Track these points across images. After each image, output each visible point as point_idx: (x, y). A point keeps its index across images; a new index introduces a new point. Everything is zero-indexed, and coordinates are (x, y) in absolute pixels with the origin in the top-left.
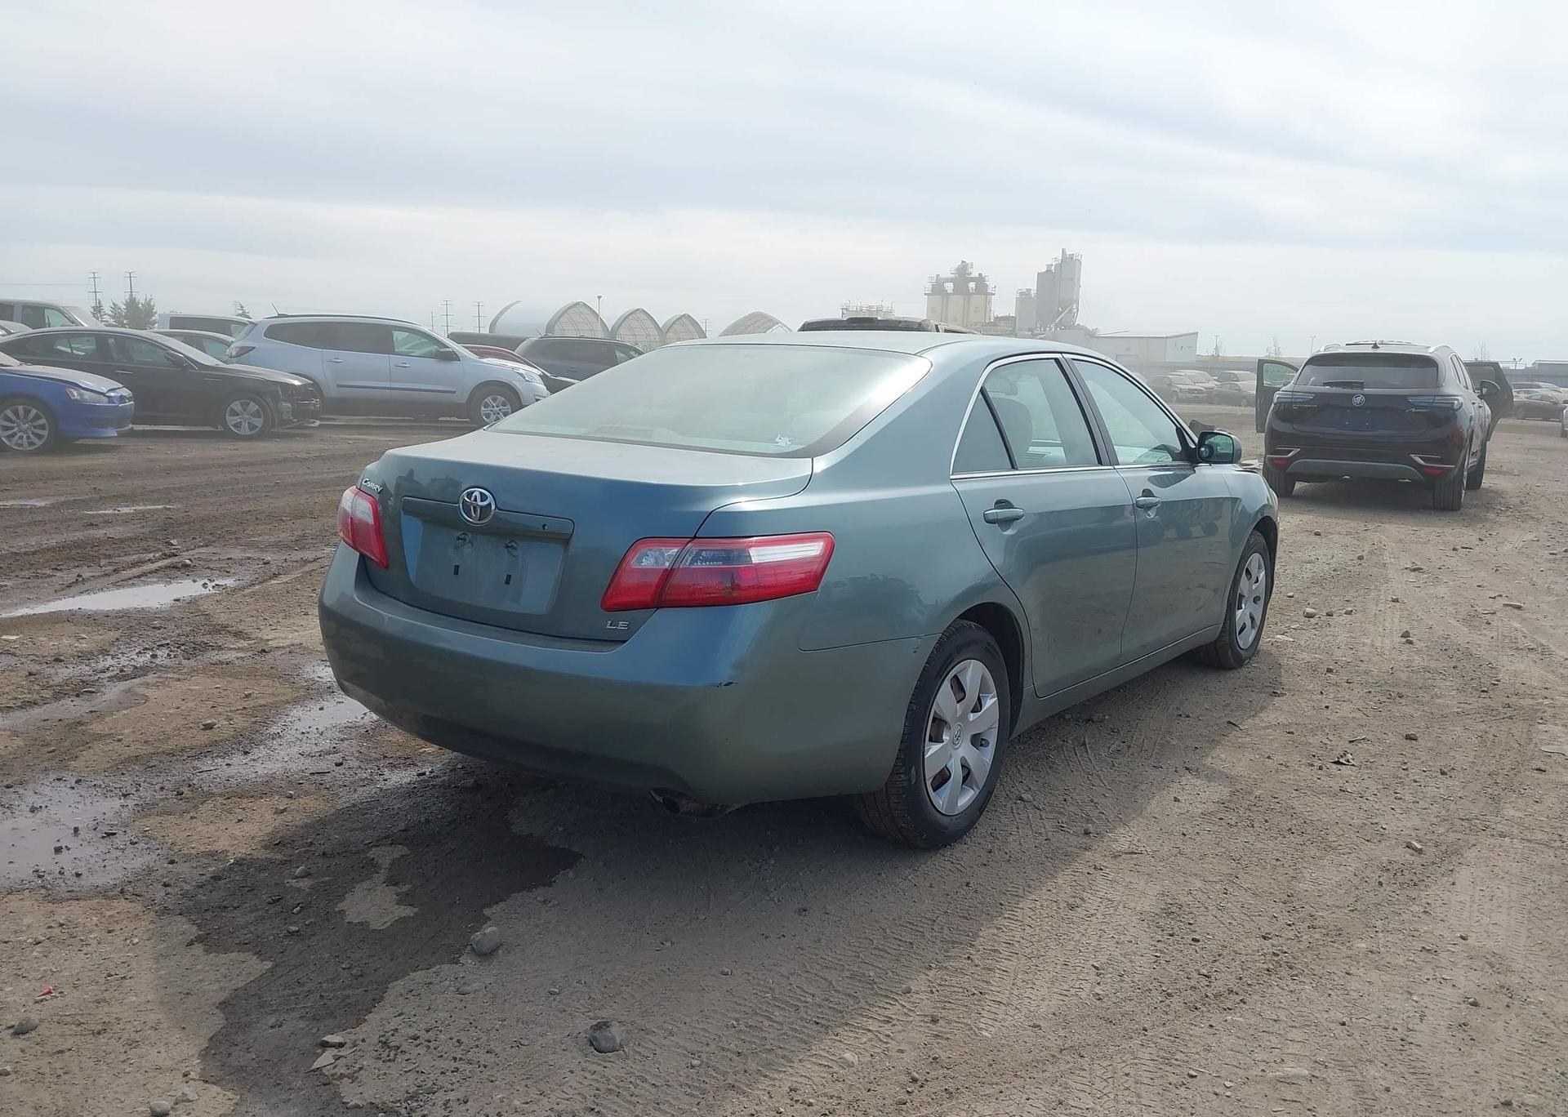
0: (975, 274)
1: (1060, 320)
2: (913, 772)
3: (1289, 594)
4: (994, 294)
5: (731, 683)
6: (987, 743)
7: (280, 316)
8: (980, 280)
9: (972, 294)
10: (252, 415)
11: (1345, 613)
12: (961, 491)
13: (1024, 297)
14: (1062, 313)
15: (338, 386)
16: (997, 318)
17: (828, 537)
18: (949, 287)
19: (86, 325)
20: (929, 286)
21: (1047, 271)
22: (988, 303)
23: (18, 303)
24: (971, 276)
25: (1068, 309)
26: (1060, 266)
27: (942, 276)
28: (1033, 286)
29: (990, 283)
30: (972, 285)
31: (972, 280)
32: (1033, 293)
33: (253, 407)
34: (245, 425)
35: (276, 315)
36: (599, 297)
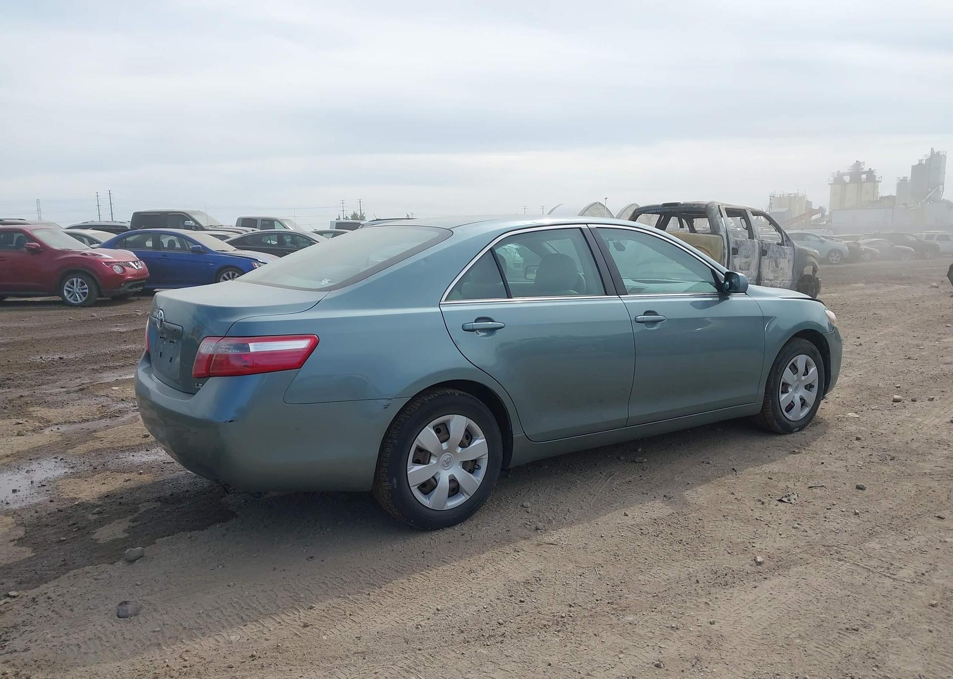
0: (866, 169)
1: (930, 197)
2: (395, 481)
3: (897, 386)
4: (881, 182)
5: (233, 421)
6: (479, 468)
8: (870, 174)
9: (864, 182)
11: (928, 400)
12: (444, 312)
13: (902, 184)
14: (931, 192)
16: (882, 198)
17: (315, 338)
18: (847, 179)
19: (292, 229)
20: (832, 179)
21: (919, 164)
22: (875, 188)
23: (259, 218)
24: (863, 170)
25: (935, 190)
26: (929, 160)
27: (841, 172)
28: (908, 175)
29: (878, 174)
30: (864, 176)
31: (864, 173)
32: (909, 178)
36: (606, 199)
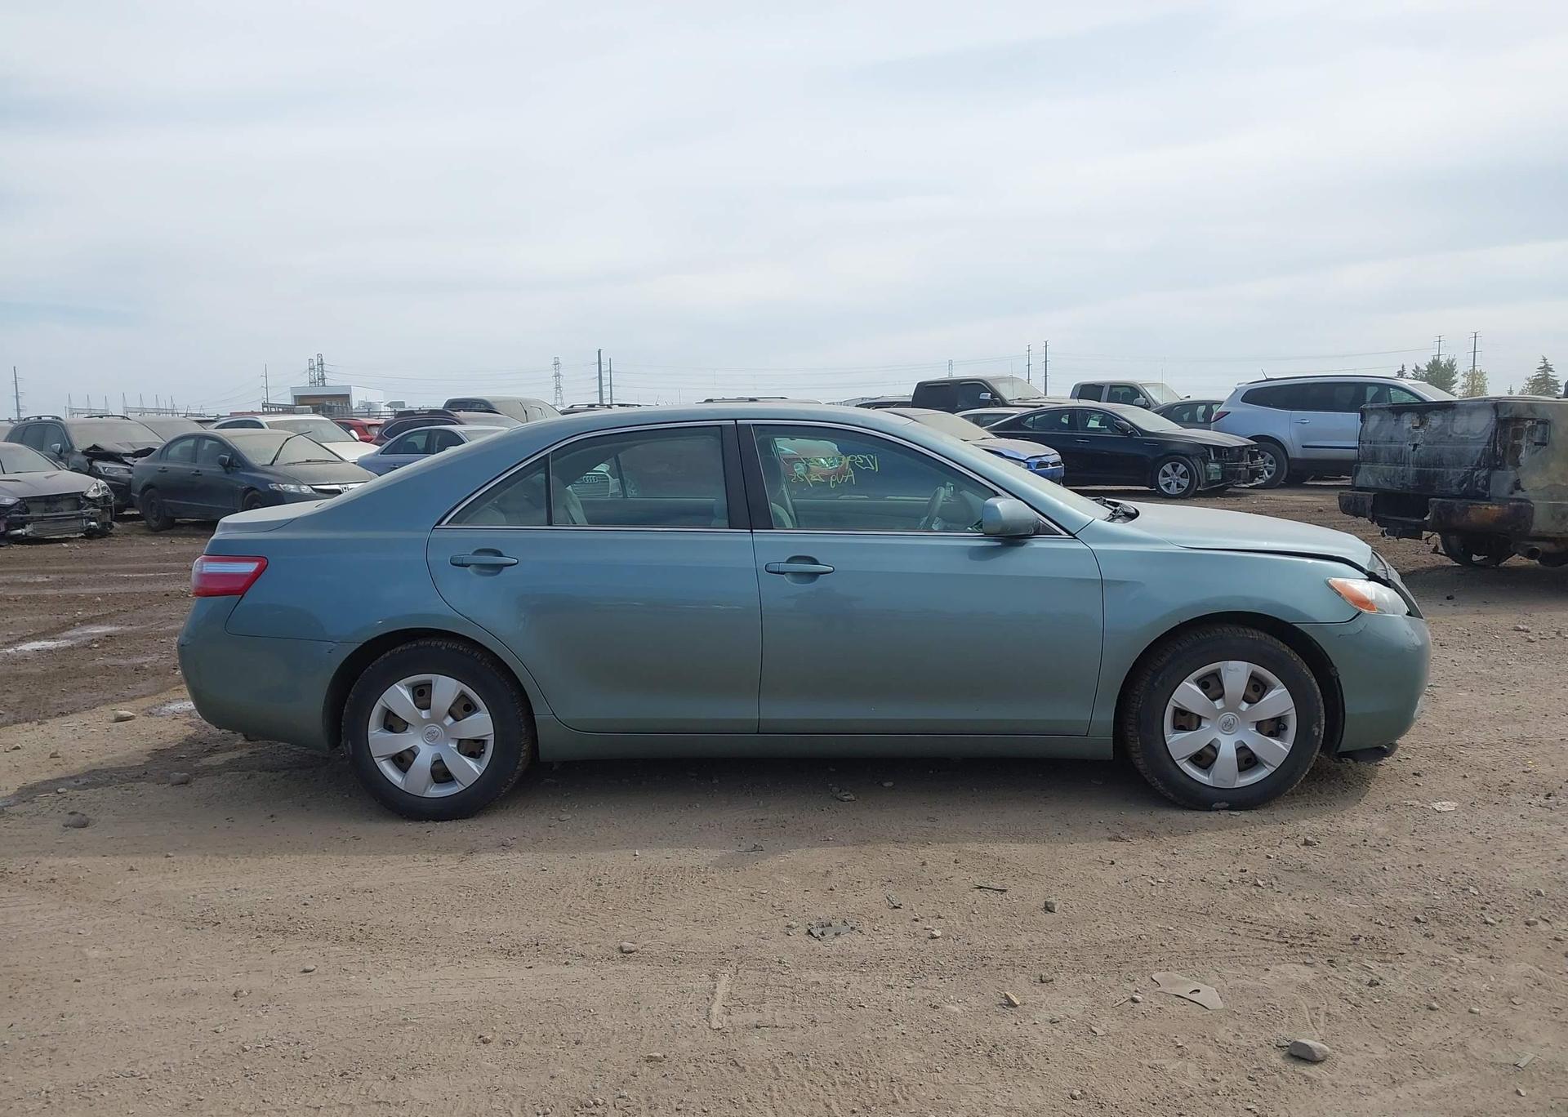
7: (1267, 380)
10: (1181, 476)
15: (1303, 447)
33: (1182, 468)
34: (1174, 485)
35: (1265, 379)
